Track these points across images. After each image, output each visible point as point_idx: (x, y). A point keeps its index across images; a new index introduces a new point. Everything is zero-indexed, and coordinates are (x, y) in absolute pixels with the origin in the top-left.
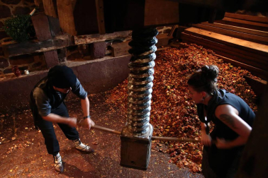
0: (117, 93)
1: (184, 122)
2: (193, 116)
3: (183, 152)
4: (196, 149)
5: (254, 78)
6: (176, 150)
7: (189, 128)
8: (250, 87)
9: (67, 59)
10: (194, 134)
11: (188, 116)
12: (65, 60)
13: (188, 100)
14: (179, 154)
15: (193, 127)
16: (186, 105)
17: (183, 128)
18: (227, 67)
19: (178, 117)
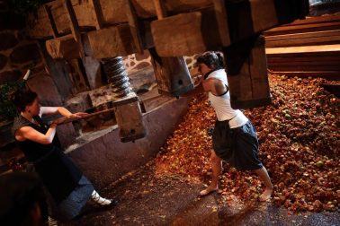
0: (165, 159)
1: (280, 159)
2: (286, 148)
3: (298, 196)
4: (312, 185)
5: (333, 83)
6: (288, 197)
7: (290, 165)
8: (333, 95)
9: (83, 132)
10: (298, 169)
11: (280, 151)
12: (81, 133)
13: (271, 132)
14: (293, 200)
15: (294, 162)
16: (272, 139)
17: (282, 167)
18: (295, 82)
19: (269, 157)
